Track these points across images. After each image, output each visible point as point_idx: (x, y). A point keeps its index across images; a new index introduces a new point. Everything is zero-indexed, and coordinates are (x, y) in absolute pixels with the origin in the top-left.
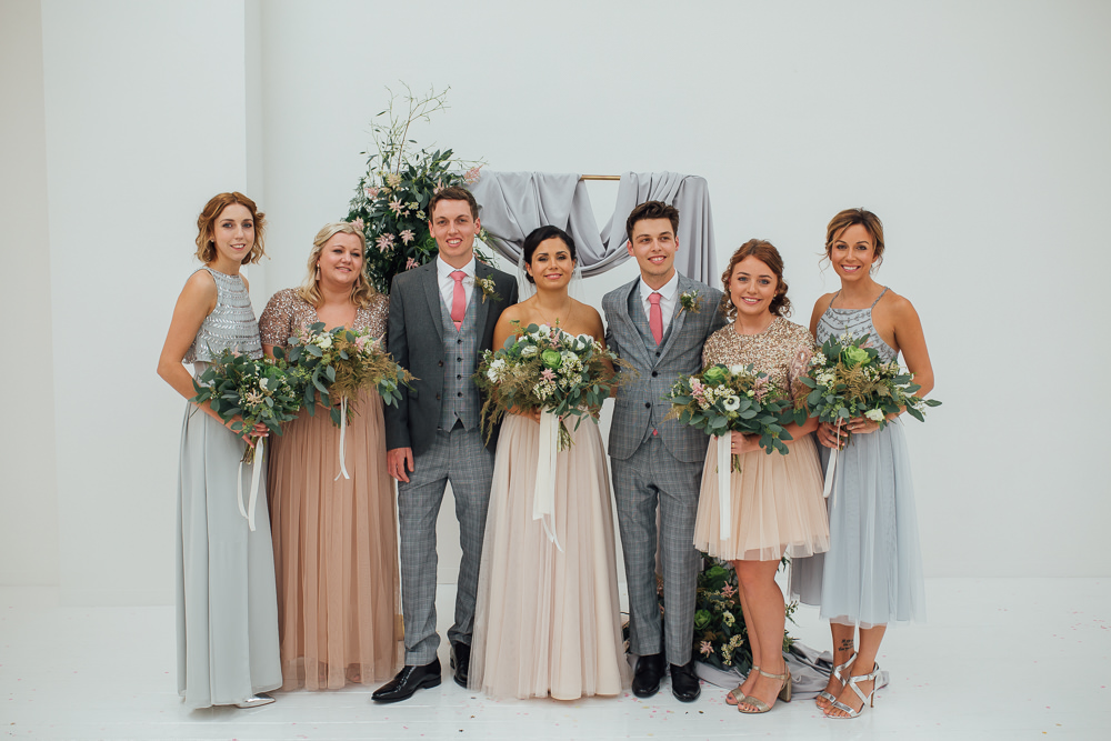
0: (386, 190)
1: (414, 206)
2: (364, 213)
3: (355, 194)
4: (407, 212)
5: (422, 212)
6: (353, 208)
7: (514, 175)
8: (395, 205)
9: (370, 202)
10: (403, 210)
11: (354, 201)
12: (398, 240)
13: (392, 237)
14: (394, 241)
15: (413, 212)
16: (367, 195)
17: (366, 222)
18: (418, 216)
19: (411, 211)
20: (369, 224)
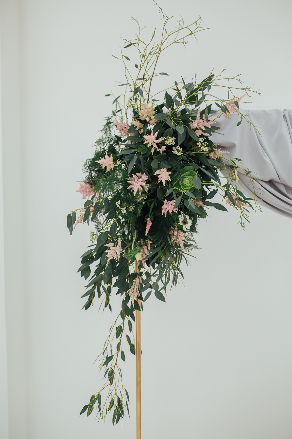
0: (137, 124)
1: (171, 141)
2: (112, 151)
3: (101, 135)
4: (164, 148)
5: (178, 148)
6: (99, 149)
7: (265, 112)
8: (150, 140)
9: (118, 139)
10: (159, 145)
11: (99, 142)
12: (153, 179)
13: (145, 177)
14: (148, 182)
15: (169, 148)
16: (115, 132)
17: (115, 161)
18: (175, 152)
19: (167, 146)
20: (119, 163)
